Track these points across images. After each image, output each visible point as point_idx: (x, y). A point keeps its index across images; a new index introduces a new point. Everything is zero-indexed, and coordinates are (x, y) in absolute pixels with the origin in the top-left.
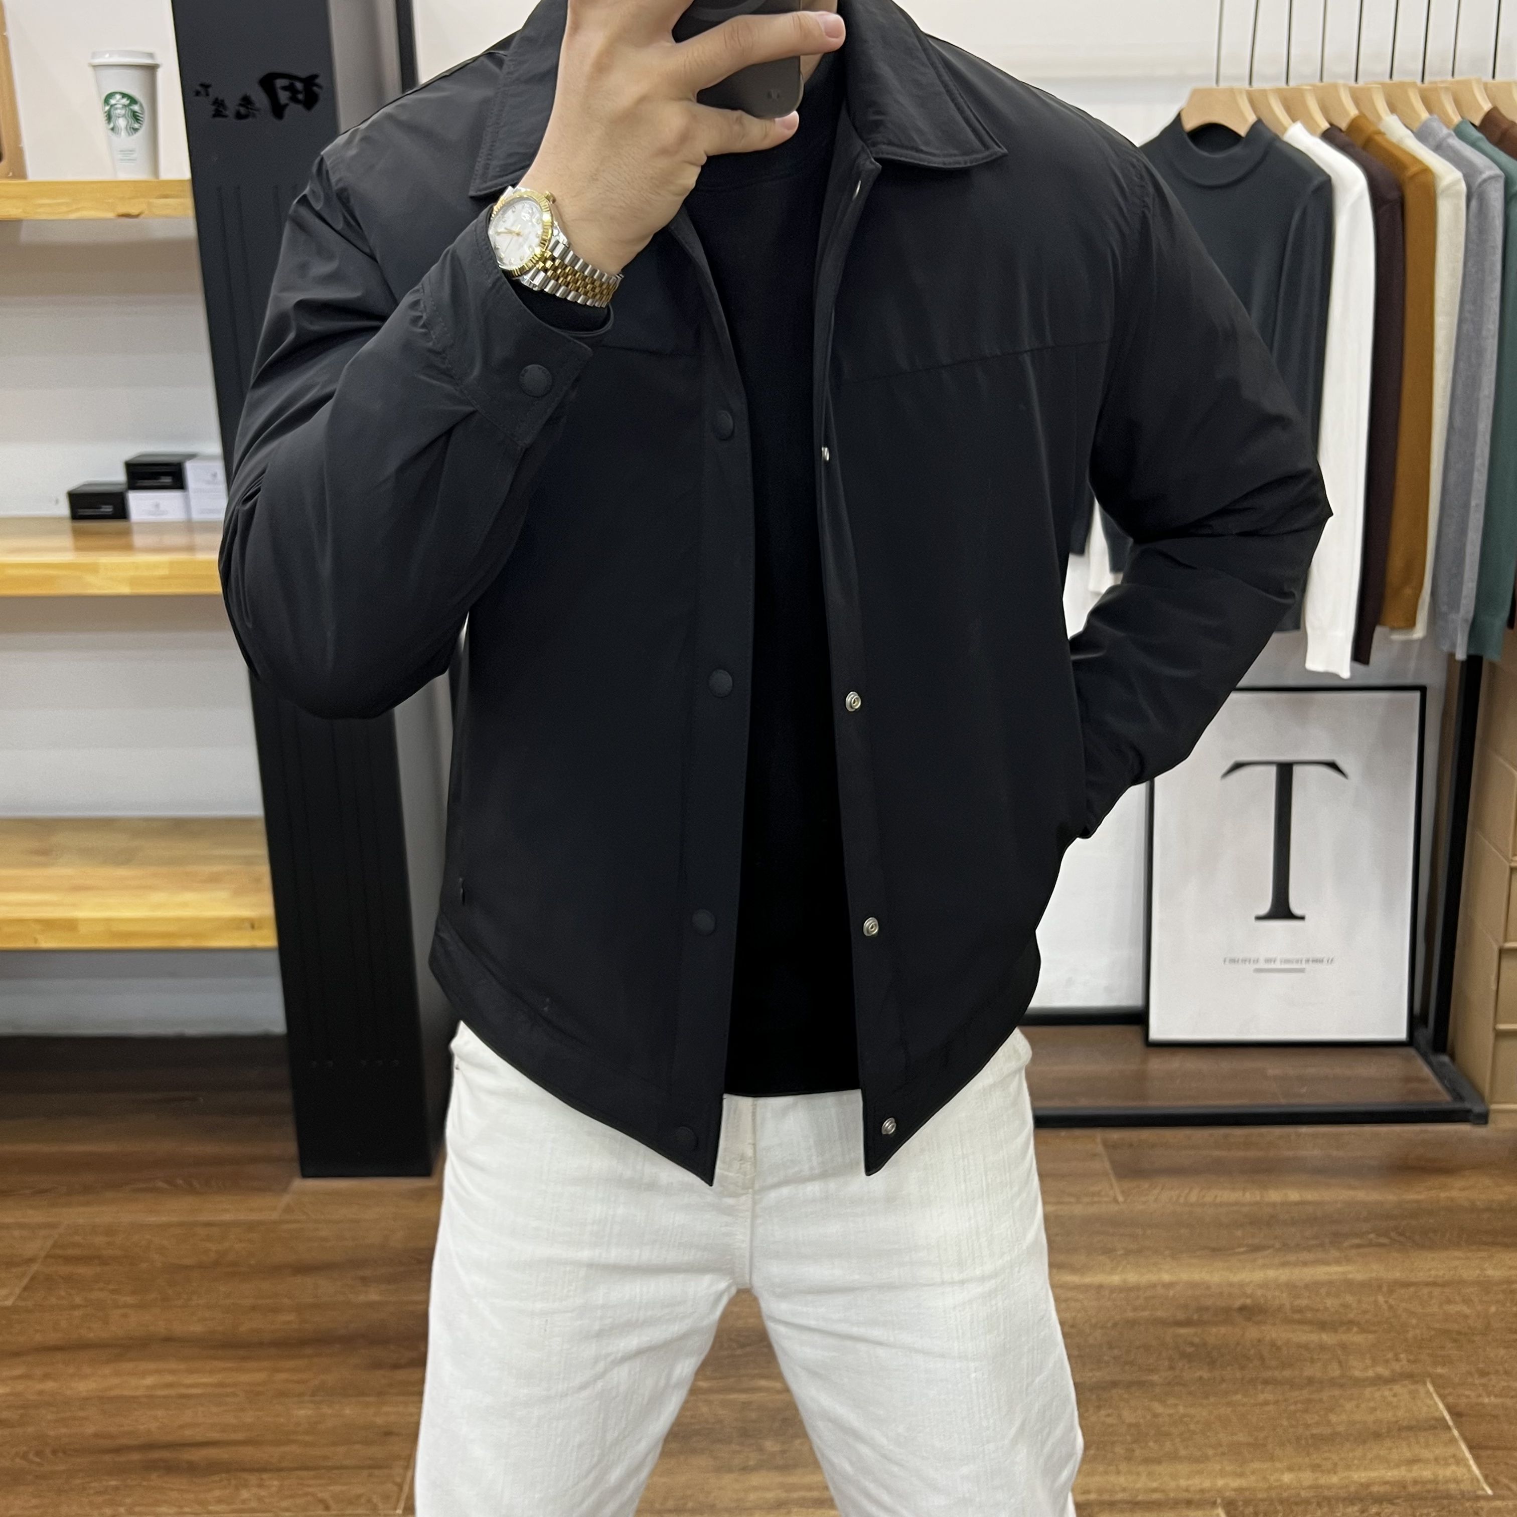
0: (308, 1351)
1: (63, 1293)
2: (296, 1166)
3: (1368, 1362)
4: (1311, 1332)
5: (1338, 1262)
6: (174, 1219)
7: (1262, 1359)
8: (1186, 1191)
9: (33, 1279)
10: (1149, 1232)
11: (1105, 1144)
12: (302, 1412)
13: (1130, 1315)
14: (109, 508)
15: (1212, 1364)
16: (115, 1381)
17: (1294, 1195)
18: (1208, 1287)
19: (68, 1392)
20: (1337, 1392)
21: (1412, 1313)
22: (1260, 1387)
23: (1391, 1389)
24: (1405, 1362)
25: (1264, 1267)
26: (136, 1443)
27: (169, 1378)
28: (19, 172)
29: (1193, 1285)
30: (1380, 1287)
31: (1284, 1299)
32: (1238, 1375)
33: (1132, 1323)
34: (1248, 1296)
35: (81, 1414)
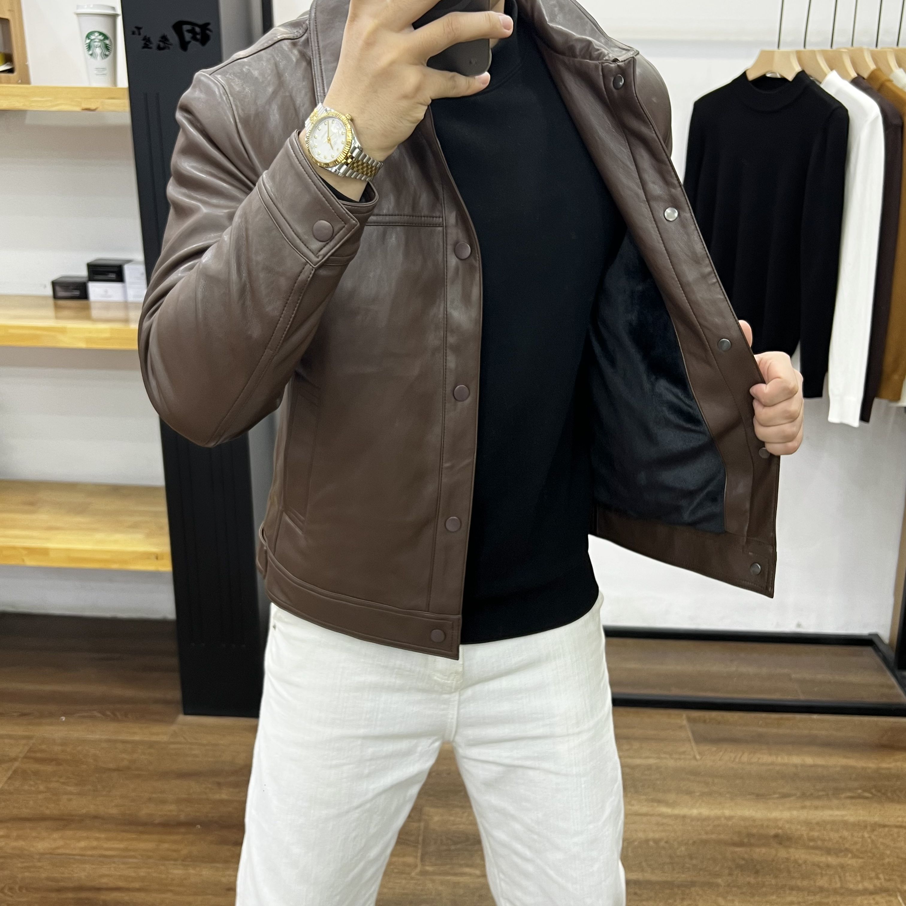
0: (183, 830)
1: (32, 783)
2: (180, 707)
3: (859, 878)
4: (822, 855)
5: (838, 808)
6: (104, 737)
7: (789, 872)
8: (739, 755)
9: (15, 772)
10: (716, 781)
11: (689, 720)
12: (176, 872)
13: (704, 837)
14: (78, 292)
15: (757, 872)
16: (61, 843)
17: (809, 760)
18: (754, 820)
19: (32, 849)
20: (839, 898)
21: (887, 847)
22: (788, 892)
23: (874, 899)
24: (883, 880)
25: (790, 809)
26: (71, 885)
27: (95, 843)
28: (25, 80)
29: (744, 819)
30: (866, 827)
31: (804, 831)
32: (773, 882)
33: (705, 842)
34: (781, 828)
35: (39, 864)
